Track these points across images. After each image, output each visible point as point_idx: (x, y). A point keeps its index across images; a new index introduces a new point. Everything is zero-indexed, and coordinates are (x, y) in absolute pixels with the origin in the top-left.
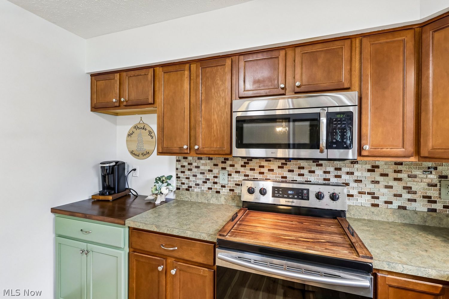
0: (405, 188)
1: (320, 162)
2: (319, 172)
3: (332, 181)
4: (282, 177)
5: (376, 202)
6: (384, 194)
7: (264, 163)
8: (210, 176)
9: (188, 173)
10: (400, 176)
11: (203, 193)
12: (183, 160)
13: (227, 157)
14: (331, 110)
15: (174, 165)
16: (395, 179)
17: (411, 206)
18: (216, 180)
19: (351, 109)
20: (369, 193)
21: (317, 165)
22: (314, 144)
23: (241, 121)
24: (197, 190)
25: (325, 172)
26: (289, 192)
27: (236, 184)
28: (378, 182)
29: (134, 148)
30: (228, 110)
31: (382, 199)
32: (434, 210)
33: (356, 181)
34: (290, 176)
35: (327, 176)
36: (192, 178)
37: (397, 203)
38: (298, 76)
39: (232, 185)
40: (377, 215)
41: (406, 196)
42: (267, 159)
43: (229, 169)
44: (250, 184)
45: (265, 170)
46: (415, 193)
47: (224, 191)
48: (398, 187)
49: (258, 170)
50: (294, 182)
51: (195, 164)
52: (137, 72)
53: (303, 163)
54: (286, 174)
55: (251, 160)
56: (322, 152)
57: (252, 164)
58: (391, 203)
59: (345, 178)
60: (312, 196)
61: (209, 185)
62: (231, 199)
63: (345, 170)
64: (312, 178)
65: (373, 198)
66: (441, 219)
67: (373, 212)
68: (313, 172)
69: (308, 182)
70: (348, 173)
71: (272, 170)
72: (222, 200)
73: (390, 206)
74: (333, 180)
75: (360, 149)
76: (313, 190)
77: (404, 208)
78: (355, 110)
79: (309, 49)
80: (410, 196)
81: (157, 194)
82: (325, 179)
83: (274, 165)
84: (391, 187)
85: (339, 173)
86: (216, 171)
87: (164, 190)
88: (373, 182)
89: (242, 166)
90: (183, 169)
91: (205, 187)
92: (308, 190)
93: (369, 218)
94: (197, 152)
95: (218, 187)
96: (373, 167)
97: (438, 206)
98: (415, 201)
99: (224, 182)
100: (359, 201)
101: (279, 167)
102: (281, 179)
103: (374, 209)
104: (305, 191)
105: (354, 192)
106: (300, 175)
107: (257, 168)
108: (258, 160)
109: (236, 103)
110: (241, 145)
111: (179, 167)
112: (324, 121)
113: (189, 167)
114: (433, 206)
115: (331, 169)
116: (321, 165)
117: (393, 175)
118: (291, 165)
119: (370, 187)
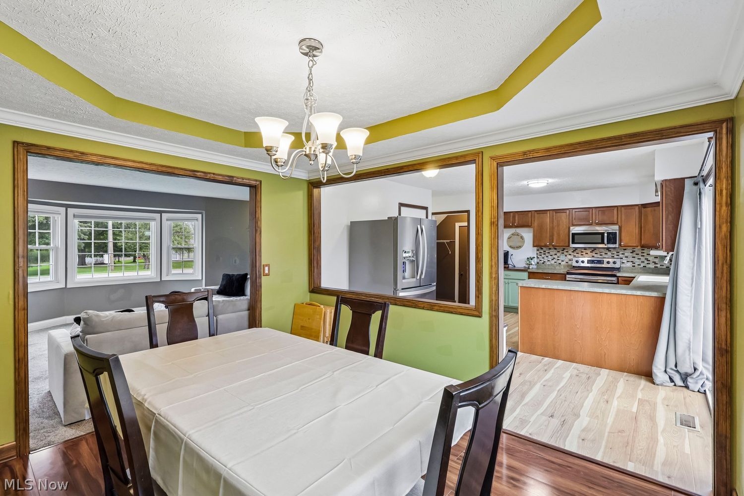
1: (610, 249)
2: (609, 254)
5: (634, 265)
6: (637, 262)
7: (583, 250)
8: (556, 257)
9: (543, 256)
10: (643, 254)
11: (552, 265)
12: (540, 250)
13: (564, 248)
14: (609, 231)
15: (536, 252)
16: (642, 256)
17: (648, 266)
18: (559, 258)
19: (616, 231)
20: (631, 262)
21: (609, 251)
22: (603, 242)
23: (574, 235)
24: (548, 263)
26: (595, 262)
27: (569, 260)
28: (635, 257)
29: (511, 244)
30: (567, 230)
31: (637, 264)
32: (657, 267)
33: (626, 257)
34: (595, 255)
35: (613, 255)
36: (545, 258)
37: (642, 265)
38: (597, 219)
39: (567, 260)
41: (646, 262)
42: (585, 249)
43: (565, 253)
44: (576, 259)
45: (584, 253)
46: (650, 261)
47: (563, 263)
48: (643, 259)
49: (580, 253)
50: (597, 258)
51: (547, 252)
52: (522, 213)
53: (602, 250)
55: (577, 249)
56: (606, 245)
57: (577, 251)
59: (621, 256)
60: (605, 262)
61: (555, 261)
63: (621, 252)
64: (606, 256)
65: (633, 263)
68: (607, 253)
69: (604, 258)
70: (622, 254)
72: (562, 267)
73: (640, 266)
75: (620, 244)
76: (606, 260)
77: (646, 267)
78: (618, 232)
79: (602, 209)
80: (648, 262)
81: (529, 264)
82: (611, 256)
83: (588, 252)
84: (640, 259)
85: (618, 254)
86: (558, 254)
87: (533, 263)
88: (633, 257)
89: (572, 252)
90: (541, 254)
91: (553, 262)
94: (553, 246)
95: (560, 261)
98: (649, 264)
99: (563, 259)
100: (627, 265)
101: (591, 252)
102: (591, 257)
104: (602, 261)
105: (625, 261)
106: (600, 255)
107: (580, 252)
108: (580, 249)
109: (571, 228)
110: (573, 243)
111: (538, 253)
112: (606, 235)
113: (544, 253)
114: (657, 265)
115: (615, 252)
117: (641, 254)
118: (596, 251)
119: (631, 259)
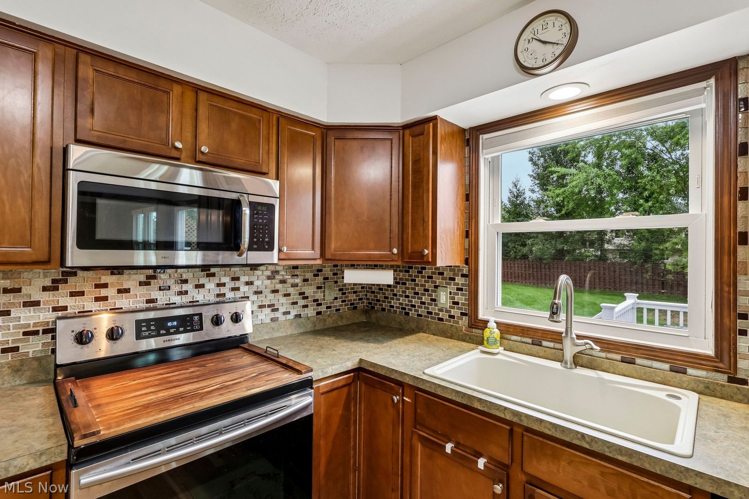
0: (300, 294)
1: (213, 270)
2: (210, 285)
3: (227, 296)
4: (148, 301)
5: (275, 315)
6: (283, 303)
7: (106, 278)
10: (296, 281)
16: (292, 285)
17: (304, 313)
19: (273, 201)
20: (269, 306)
21: (209, 275)
23: (92, 193)
25: (219, 285)
26: (169, 324)
27: (25, 334)
28: (277, 291)
31: (282, 309)
32: (320, 313)
33: (256, 293)
34: (163, 297)
35: (223, 290)
37: (294, 313)
38: (203, 137)
39: (10, 337)
40: (278, 330)
41: (302, 302)
44: (79, 325)
45: (110, 292)
46: (307, 298)
48: (295, 294)
49: (92, 293)
50: (170, 306)
53: (185, 274)
54: (155, 294)
55: (75, 274)
56: (241, 255)
57: (77, 282)
58: (288, 313)
59: (244, 289)
60: (207, 323)
62: (9, 371)
63: (244, 279)
64: (200, 296)
65: (273, 310)
66: (325, 320)
67: (273, 328)
68: (202, 286)
69: (193, 304)
70: (247, 283)
71: (127, 291)
73: (288, 317)
74: (230, 295)
75: (280, 251)
76: (208, 314)
77: (299, 316)
78: (276, 203)
79: (220, 103)
80: (304, 302)
82: (218, 295)
83: (130, 281)
84: (289, 295)
85: (236, 284)
88: (273, 291)
89: (45, 289)
92: (200, 315)
93: (270, 336)
96: (272, 272)
97: (323, 309)
98: (307, 306)
100: (260, 318)
101: (141, 284)
102: (145, 305)
103: (273, 325)
104: (196, 318)
106: (181, 293)
107: (88, 288)
108: (91, 273)
112: (246, 211)
114: (320, 309)
115: (227, 280)
116: (213, 275)
117: (290, 281)
118: (164, 278)
119: (270, 298)
